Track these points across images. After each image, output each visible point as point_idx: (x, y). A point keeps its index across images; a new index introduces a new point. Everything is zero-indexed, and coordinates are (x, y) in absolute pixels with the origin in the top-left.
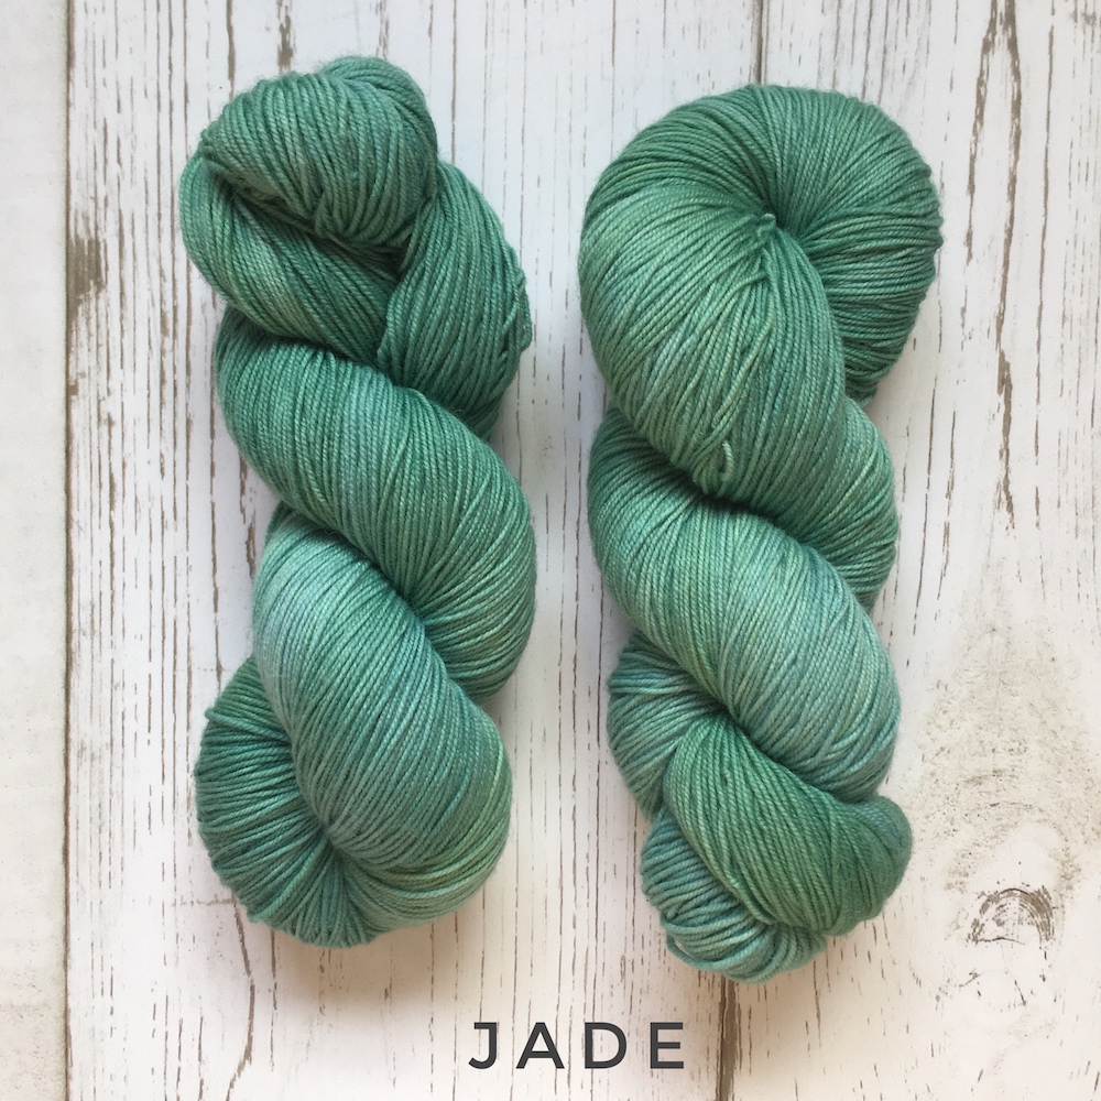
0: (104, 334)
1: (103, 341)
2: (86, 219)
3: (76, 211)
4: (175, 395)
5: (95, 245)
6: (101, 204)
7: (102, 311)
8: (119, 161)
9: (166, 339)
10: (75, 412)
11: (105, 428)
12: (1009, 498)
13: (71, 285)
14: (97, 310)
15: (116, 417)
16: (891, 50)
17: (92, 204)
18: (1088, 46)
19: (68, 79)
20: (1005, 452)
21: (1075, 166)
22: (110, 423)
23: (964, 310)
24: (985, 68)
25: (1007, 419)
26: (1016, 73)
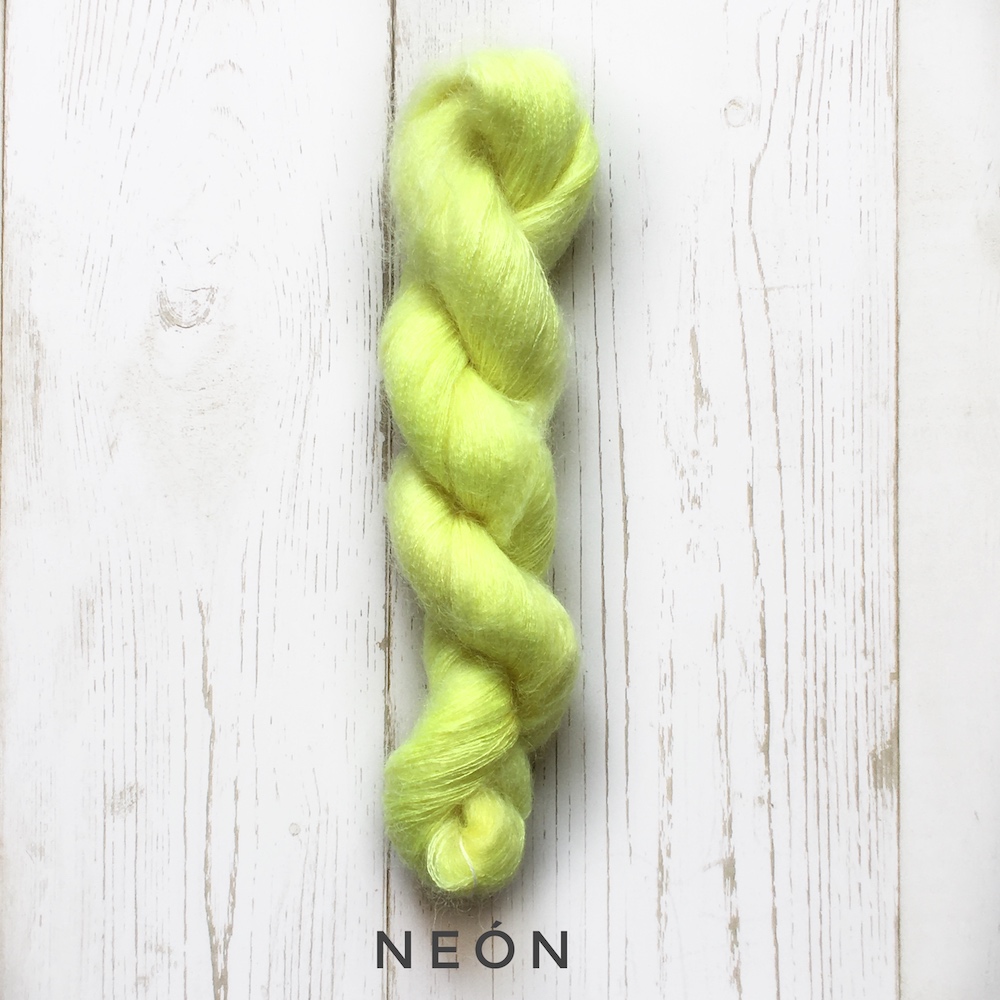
0: (870, 719)
1: (871, 713)
3: (892, 810)
4: (815, 674)
6: (873, 815)
7: (872, 735)
9: (822, 716)
13: (895, 754)
14: (876, 737)
16: (296, 928)
24: (230, 914)
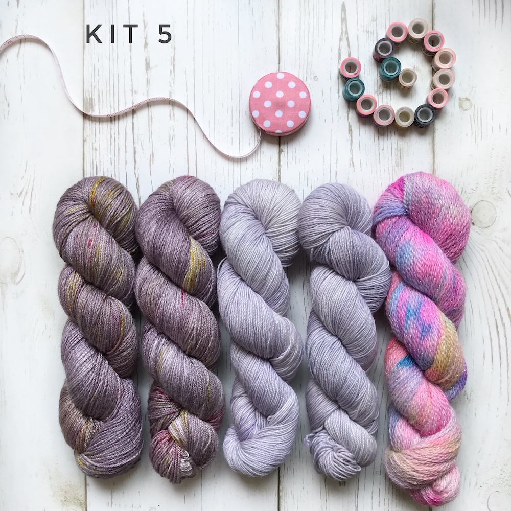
2: (89, 92)
5: (91, 99)
8: (98, 75)
10: (85, 147)
11: (94, 151)
12: (353, 163)
15: (98, 148)
17: (90, 87)
18: (368, 39)
19: (84, 53)
20: (351, 150)
21: (366, 71)
22: (96, 150)
23: (338, 111)
25: (351, 141)
26: (349, 46)
